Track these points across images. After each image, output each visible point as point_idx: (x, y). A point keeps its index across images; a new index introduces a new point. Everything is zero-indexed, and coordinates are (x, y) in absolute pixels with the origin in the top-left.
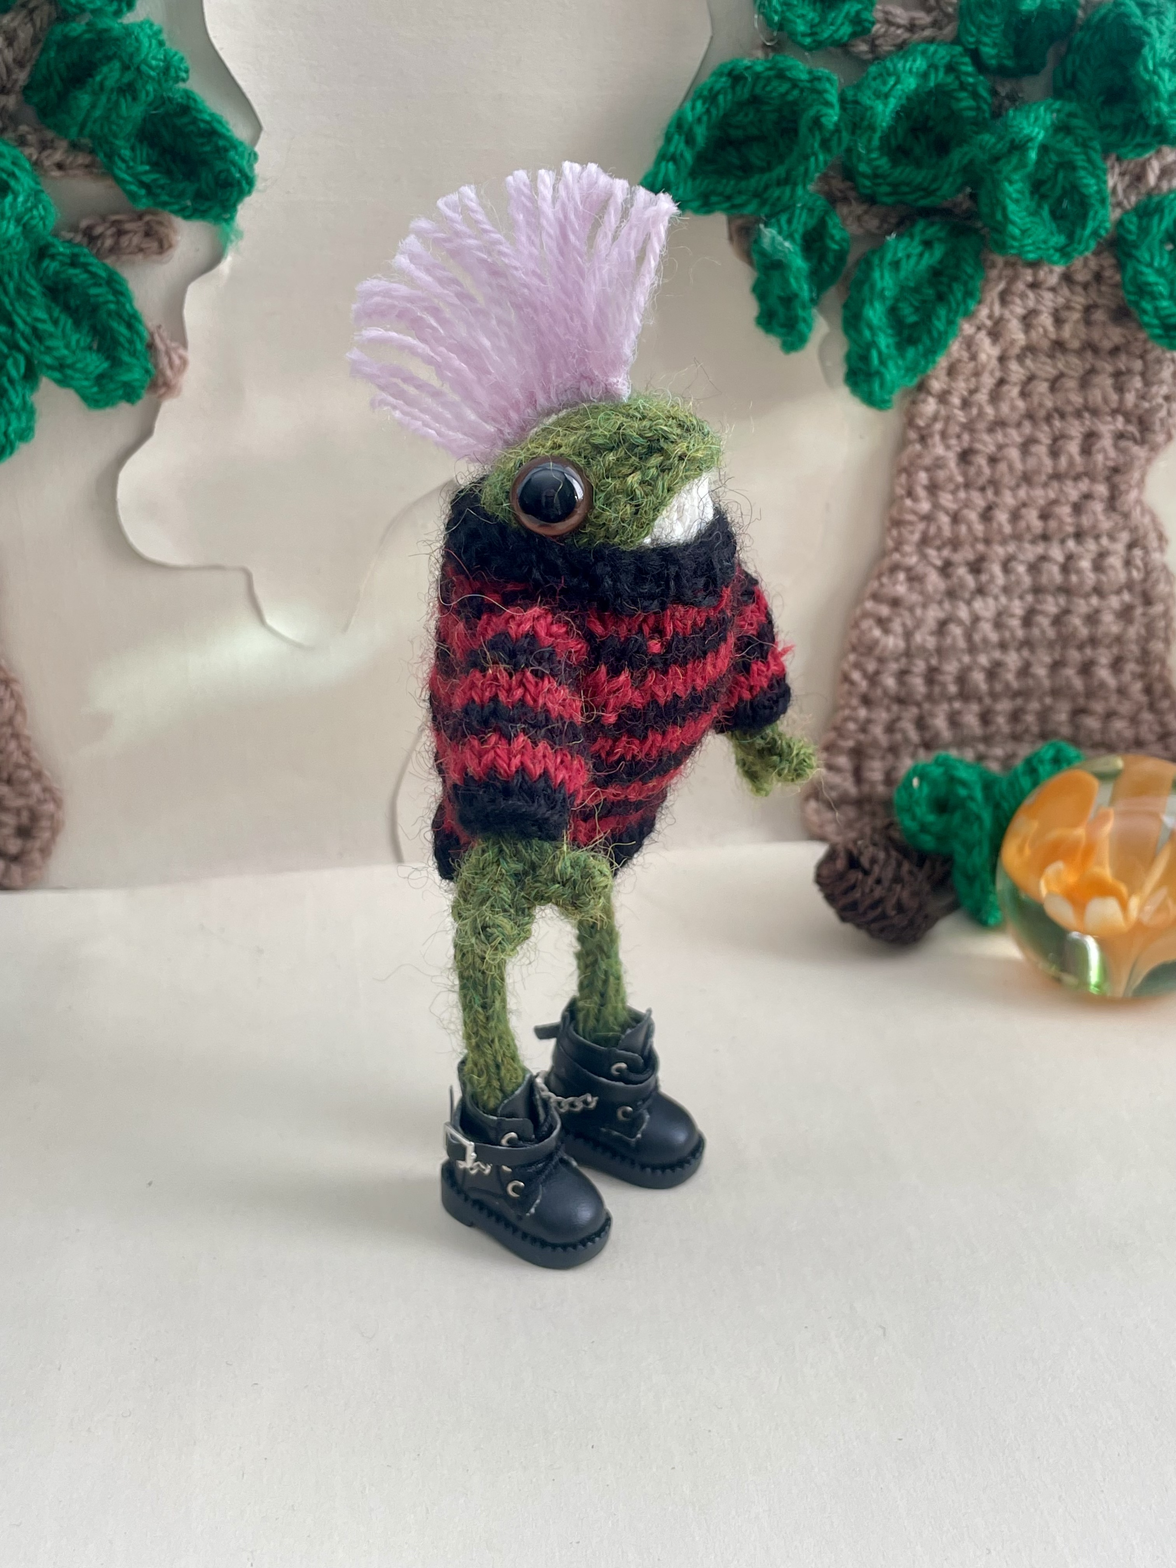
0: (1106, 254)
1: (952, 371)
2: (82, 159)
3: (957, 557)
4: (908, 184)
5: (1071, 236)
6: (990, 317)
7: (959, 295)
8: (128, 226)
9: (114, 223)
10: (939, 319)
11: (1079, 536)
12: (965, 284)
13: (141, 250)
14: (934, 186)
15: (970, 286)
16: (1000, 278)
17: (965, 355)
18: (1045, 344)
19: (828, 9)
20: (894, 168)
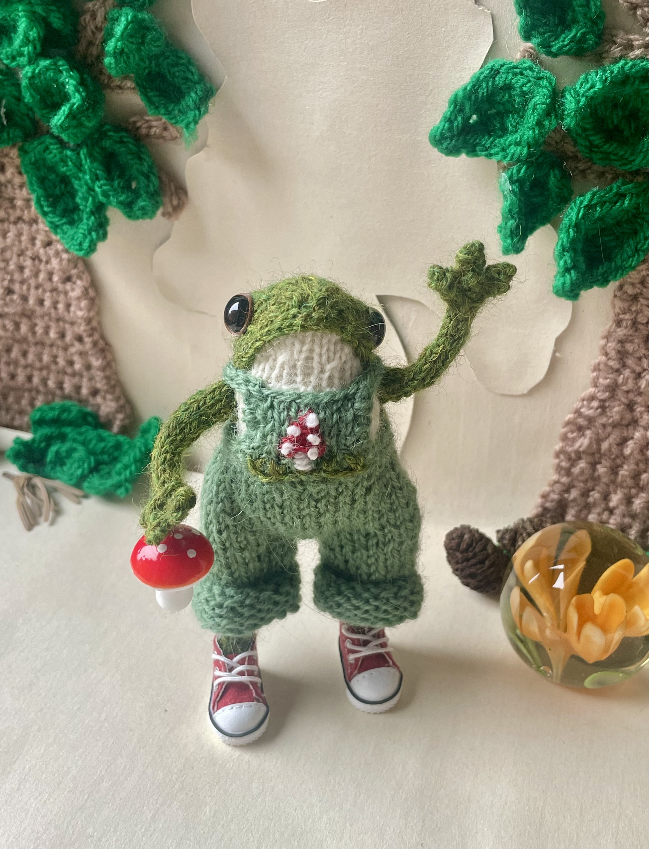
2: (129, 84)
3: (639, 399)
4: (616, 154)
8: (154, 123)
9: (147, 121)
10: (630, 247)
13: (162, 137)
14: (631, 158)
19: (563, 32)
20: (606, 142)
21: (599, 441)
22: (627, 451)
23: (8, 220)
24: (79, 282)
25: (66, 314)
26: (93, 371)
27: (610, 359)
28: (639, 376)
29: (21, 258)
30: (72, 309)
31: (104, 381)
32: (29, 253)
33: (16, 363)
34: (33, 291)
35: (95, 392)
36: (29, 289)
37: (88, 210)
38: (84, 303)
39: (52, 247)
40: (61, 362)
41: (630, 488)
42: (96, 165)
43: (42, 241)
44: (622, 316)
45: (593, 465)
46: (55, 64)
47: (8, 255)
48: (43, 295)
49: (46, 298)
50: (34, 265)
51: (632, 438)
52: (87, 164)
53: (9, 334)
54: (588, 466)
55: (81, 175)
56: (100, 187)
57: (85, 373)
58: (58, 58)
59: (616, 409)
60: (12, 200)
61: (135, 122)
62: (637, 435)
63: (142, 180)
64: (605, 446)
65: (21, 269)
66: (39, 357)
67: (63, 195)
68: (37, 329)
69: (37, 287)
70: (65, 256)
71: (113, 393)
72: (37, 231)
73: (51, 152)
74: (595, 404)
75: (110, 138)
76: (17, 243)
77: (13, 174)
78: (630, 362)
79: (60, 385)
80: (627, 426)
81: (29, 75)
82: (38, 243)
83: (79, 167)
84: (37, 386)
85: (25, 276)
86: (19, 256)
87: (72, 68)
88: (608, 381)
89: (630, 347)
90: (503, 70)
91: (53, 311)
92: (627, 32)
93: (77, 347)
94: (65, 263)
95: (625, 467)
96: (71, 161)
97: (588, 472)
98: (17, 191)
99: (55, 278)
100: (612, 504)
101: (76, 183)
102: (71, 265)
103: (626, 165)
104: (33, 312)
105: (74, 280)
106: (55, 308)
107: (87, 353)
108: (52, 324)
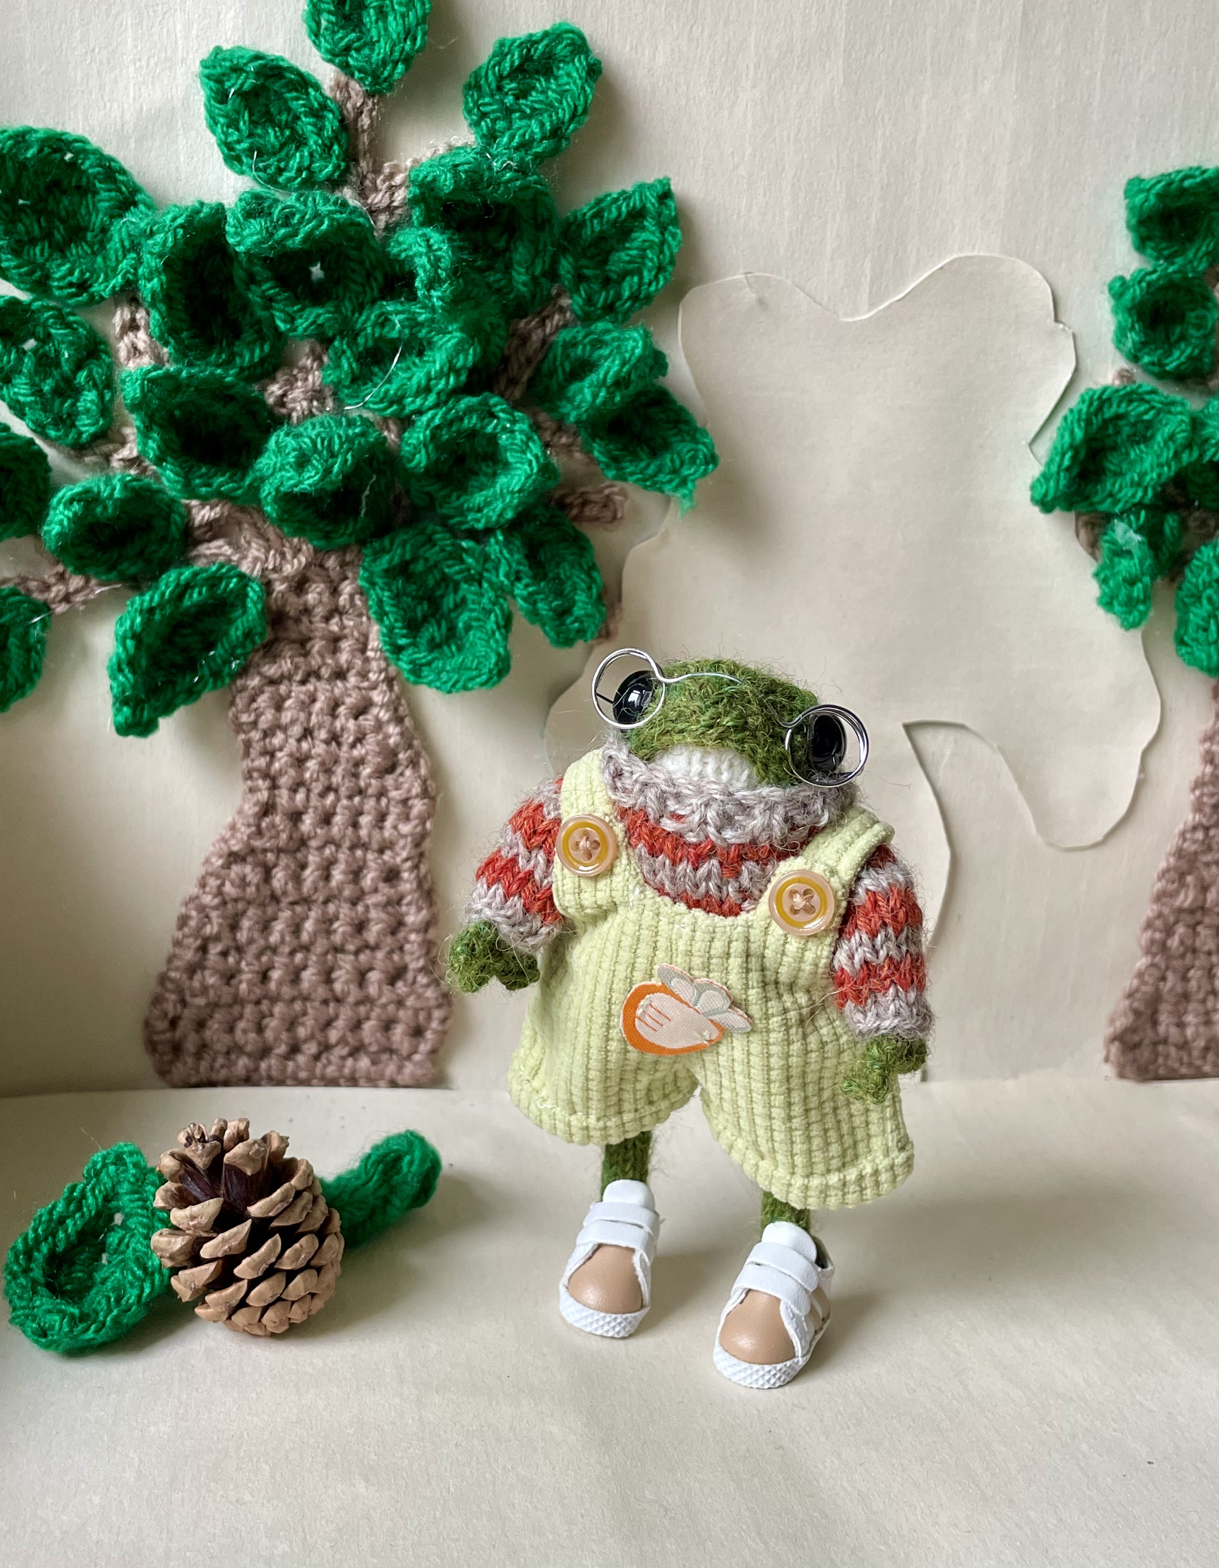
8: (593, 497)
13: (602, 519)
19: (1171, 350)
23: (291, 677)
25: (373, 832)
26: (401, 935)
29: (305, 745)
30: (389, 822)
32: (323, 732)
34: (314, 801)
36: (307, 798)
38: (415, 809)
39: (369, 717)
40: (340, 928)
42: (517, 556)
43: (351, 708)
46: (486, 403)
47: (277, 740)
48: (335, 807)
49: (338, 810)
50: (327, 753)
52: (502, 556)
54: (1187, 931)
55: (484, 576)
57: (389, 940)
58: (493, 393)
60: (303, 642)
61: (563, 497)
63: (581, 579)
64: (1212, 894)
65: (300, 761)
66: (296, 929)
67: (425, 619)
68: (306, 873)
69: (323, 795)
74: (1198, 835)
75: (535, 518)
76: (300, 717)
77: (319, 595)
79: (327, 977)
82: (344, 711)
83: (484, 563)
84: (276, 987)
85: (306, 774)
86: (299, 741)
87: (519, 407)
88: (1216, 798)
91: (347, 832)
93: (383, 892)
96: (471, 555)
98: (320, 626)
99: (366, 771)
101: (467, 591)
104: (306, 840)
105: (401, 769)
106: (355, 825)
107: (399, 902)
108: (342, 856)
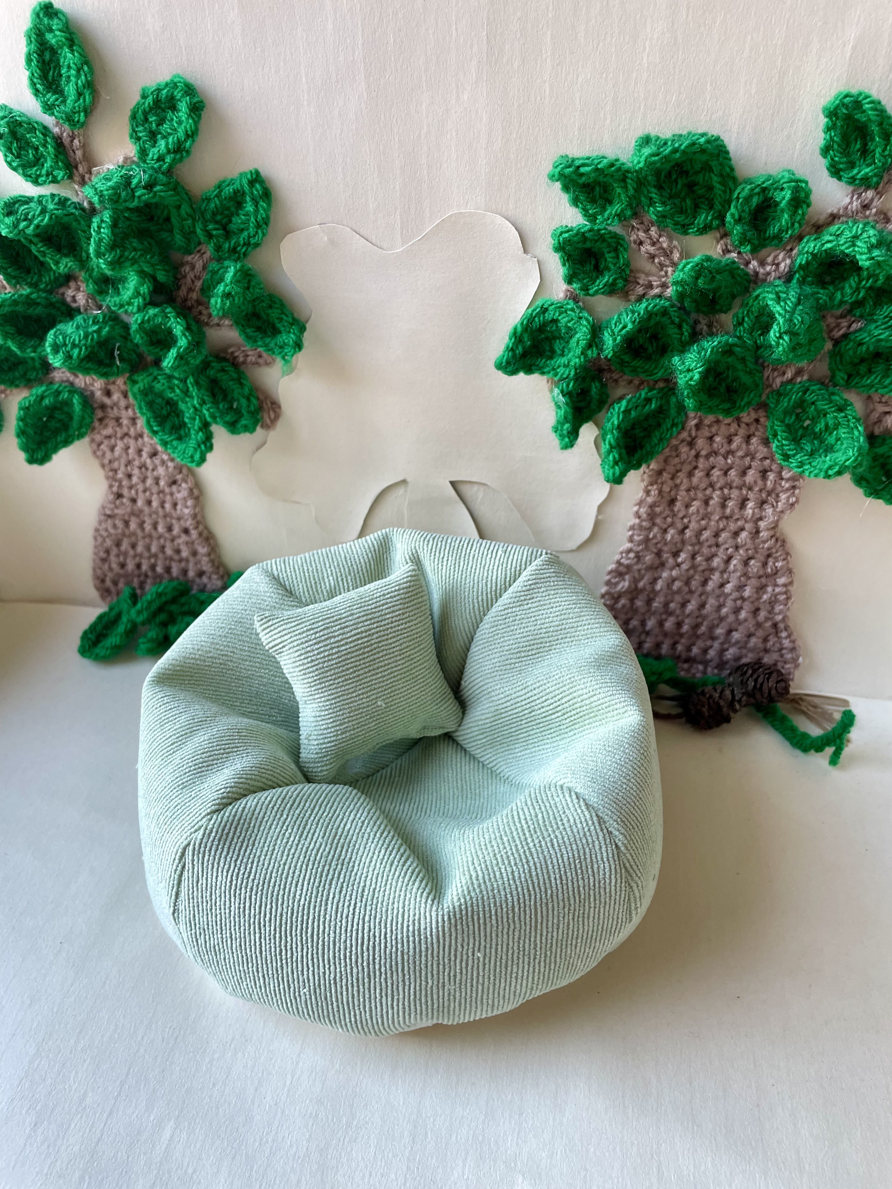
0: (760, 411)
1: (666, 461)
2: (227, 322)
3: (666, 549)
4: (642, 368)
5: (734, 403)
6: (690, 436)
7: (669, 426)
8: (250, 353)
9: (244, 351)
10: (656, 436)
11: (737, 548)
12: (673, 420)
13: (257, 363)
15: (676, 421)
16: (695, 418)
17: (674, 454)
18: (722, 451)
19: (597, 278)
20: (634, 359)
21: (635, 581)
22: (658, 587)
23: (115, 436)
24: (184, 485)
25: (173, 511)
26: (198, 557)
27: (642, 521)
28: (665, 531)
29: (129, 467)
30: (179, 507)
31: (210, 565)
32: (137, 463)
33: (126, 554)
34: (141, 494)
35: (201, 574)
36: (137, 493)
37: (196, 428)
38: (190, 503)
39: (158, 457)
40: (169, 552)
41: (661, 615)
42: (202, 391)
43: (148, 453)
44: (650, 488)
45: (632, 600)
46: (164, 311)
47: (115, 465)
48: (151, 497)
49: (153, 499)
50: (141, 473)
51: (661, 577)
52: (194, 391)
53: (120, 531)
54: (628, 602)
55: (187, 399)
56: (208, 410)
57: (192, 559)
58: (165, 305)
59: (648, 558)
60: (118, 420)
61: (233, 353)
62: (665, 575)
63: (244, 402)
64: (641, 584)
65: (129, 476)
66: (148, 548)
67: (169, 415)
68: (145, 525)
69: (145, 491)
70: (170, 464)
71: (217, 573)
72: (144, 444)
73: (159, 382)
74: (632, 555)
75: (213, 368)
76: (124, 455)
77: (119, 398)
78: (658, 521)
79: (168, 570)
80: (657, 568)
81: (139, 321)
82: (145, 454)
83: (186, 392)
84: (146, 572)
85: (134, 482)
86: (126, 466)
87: (178, 315)
88: (642, 537)
89: (658, 510)
90: (551, 308)
91: (160, 510)
92: (647, 274)
93: (184, 538)
94: (170, 470)
95: (657, 599)
96: (179, 388)
97: (628, 605)
98: (124, 412)
99: (162, 483)
100: (648, 628)
101: (182, 406)
102: (177, 471)
103: (650, 376)
104: (141, 511)
105: (179, 483)
106: (163, 507)
107: (193, 543)
108: (160, 520)
